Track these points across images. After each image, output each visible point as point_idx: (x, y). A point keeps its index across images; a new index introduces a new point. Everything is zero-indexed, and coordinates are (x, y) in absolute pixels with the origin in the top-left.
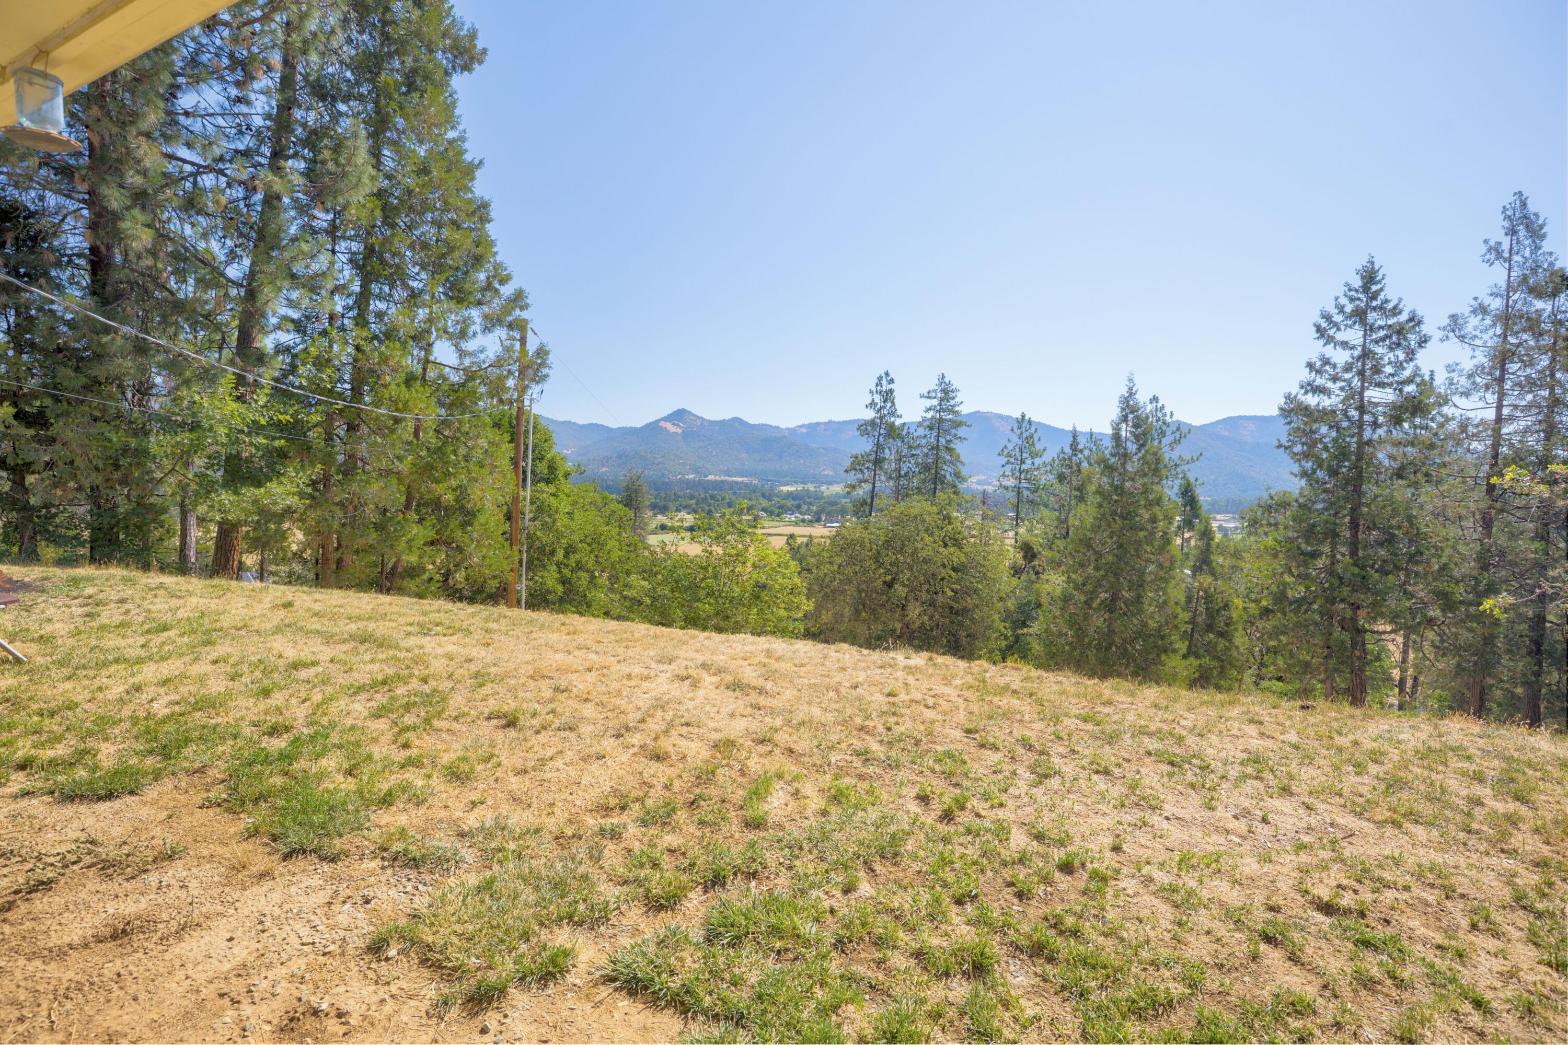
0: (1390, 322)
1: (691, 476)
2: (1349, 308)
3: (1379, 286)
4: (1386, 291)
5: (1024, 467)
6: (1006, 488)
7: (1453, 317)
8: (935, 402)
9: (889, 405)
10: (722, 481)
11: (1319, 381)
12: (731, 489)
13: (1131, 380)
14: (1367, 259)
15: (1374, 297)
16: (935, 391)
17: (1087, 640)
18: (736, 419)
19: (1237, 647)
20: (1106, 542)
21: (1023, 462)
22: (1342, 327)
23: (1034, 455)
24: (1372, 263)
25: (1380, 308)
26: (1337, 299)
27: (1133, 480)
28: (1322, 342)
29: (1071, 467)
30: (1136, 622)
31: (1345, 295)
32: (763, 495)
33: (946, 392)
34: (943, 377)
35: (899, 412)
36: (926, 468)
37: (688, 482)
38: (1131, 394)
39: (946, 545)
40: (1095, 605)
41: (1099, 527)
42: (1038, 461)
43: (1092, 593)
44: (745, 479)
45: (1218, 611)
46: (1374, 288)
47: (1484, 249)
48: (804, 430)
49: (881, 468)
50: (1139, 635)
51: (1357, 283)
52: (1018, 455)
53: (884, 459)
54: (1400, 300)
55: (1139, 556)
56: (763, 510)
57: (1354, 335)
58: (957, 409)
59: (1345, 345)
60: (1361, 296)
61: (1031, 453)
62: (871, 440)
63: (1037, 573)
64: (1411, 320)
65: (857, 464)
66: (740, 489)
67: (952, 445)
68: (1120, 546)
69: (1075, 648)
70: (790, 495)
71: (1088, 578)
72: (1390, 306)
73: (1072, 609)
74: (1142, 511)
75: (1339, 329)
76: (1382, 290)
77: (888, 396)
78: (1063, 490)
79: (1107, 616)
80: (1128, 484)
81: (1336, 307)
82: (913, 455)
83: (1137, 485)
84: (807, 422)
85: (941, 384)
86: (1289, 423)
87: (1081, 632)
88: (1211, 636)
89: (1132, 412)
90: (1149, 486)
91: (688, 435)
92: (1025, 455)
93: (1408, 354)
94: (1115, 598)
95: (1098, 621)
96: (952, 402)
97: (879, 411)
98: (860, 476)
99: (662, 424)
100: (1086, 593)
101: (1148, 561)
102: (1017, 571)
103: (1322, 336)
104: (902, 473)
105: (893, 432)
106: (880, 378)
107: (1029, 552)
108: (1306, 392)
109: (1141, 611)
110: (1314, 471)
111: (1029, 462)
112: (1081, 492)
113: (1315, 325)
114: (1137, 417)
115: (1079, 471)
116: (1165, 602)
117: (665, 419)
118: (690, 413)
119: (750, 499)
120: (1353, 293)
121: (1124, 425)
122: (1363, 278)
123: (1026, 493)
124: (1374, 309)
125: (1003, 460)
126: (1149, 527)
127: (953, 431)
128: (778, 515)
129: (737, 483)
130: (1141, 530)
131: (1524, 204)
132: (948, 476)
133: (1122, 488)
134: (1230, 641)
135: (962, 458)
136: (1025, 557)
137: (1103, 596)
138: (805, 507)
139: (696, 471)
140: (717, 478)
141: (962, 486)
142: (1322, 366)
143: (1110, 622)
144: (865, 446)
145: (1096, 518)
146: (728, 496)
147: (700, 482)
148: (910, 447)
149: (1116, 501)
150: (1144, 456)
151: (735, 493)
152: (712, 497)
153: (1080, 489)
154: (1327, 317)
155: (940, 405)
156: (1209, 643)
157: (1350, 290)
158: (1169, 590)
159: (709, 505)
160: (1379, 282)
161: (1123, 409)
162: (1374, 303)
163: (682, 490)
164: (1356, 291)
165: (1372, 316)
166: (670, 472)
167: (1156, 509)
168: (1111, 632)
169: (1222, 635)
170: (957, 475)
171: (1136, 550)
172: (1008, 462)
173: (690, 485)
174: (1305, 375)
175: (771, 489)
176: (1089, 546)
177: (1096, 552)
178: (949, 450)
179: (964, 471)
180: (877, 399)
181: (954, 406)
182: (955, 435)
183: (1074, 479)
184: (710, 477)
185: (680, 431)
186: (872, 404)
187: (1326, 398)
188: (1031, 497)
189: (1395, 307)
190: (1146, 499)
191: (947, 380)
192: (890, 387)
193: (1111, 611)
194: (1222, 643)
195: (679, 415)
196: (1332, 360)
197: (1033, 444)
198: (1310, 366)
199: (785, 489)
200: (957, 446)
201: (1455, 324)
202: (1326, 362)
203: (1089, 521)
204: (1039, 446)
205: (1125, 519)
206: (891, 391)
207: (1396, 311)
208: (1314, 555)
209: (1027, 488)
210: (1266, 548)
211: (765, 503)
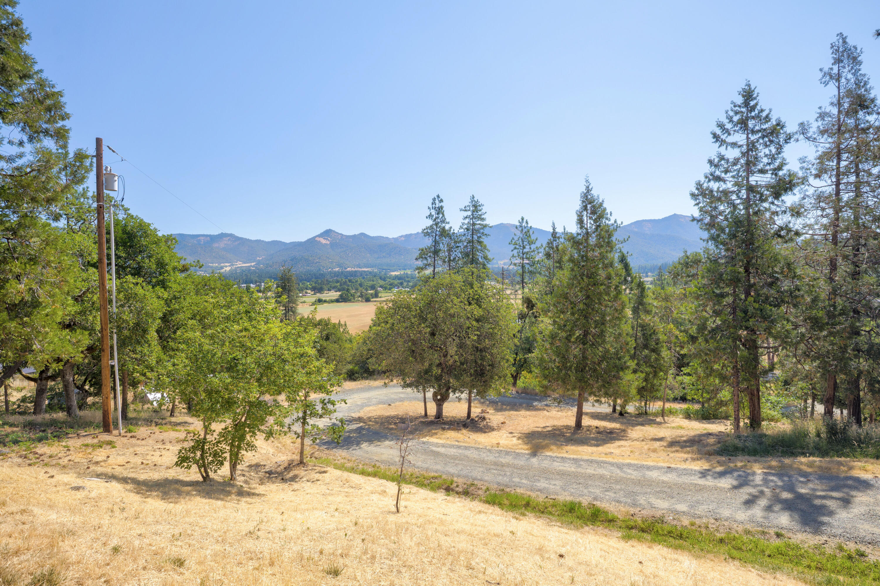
0: (764, 127)
1: (337, 269)
2: (736, 118)
3: (755, 101)
4: (759, 104)
5: (525, 250)
6: (515, 264)
7: (802, 124)
8: (469, 213)
9: (441, 216)
10: (356, 271)
11: (718, 173)
12: (361, 275)
13: (587, 181)
14: (745, 83)
15: (753, 108)
16: (469, 206)
17: (568, 365)
18: (362, 234)
19: (663, 358)
20: (578, 295)
21: (524, 248)
22: (732, 132)
23: (531, 243)
24: (749, 85)
25: (758, 117)
26: (727, 112)
27: (593, 250)
28: (718, 144)
29: (553, 248)
30: (601, 349)
31: (732, 110)
32: (381, 278)
33: (476, 207)
34: (473, 197)
35: (447, 220)
36: (467, 255)
37: (335, 273)
38: (588, 190)
39: (470, 304)
40: (573, 340)
41: (573, 285)
42: (533, 247)
43: (570, 331)
44: (369, 269)
45: (650, 335)
46: (752, 103)
47: (821, 75)
48: (403, 239)
49: (438, 256)
50: (604, 358)
51: (740, 100)
52: (521, 243)
53: (440, 250)
54: (770, 110)
55: (600, 304)
56: (381, 287)
57: (740, 138)
58: (483, 217)
59: (734, 145)
60: (744, 110)
61: (529, 241)
62: (431, 239)
63: (536, 317)
64: (778, 125)
65: (423, 254)
66: (366, 275)
67: (481, 240)
68: (588, 297)
69: (561, 370)
70: (396, 277)
71: (567, 321)
72: (764, 114)
73: (558, 343)
74: (600, 272)
75: (729, 134)
76: (757, 104)
77: (440, 210)
78: (549, 263)
79: (581, 346)
80: (590, 254)
81: (727, 118)
82: (458, 247)
83: (596, 254)
84: (404, 234)
85: (472, 201)
86: (697, 204)
87: (564, 358)
88: (647, 351)
89: (590, 203)
90: (605, 254)
91: (333, 245)
92: (525, 243)
93: (777, 149)
94: (586, 334)
95: (576, 350)
96: (480, 213)
97: (435, 220)
98: (425, 262)
99: (317, 239)
100: (566, 332)
101: (606, 306)
102: (522, 316)
103: (717, 140)
104: (452, 258)
105: (444, 233)
106: (434, 199)
107: (529, 303)
108: (709, 181)
109: (604, 341)
110: (718, 236)
111: (528, 247)
112: (560, 263)
113: (712, 133)
114: (594, 206)
115: (558, 250)
116: (620, 334)
117: (319, 236)
118: (334, 231)
119: (373, 281)
120: (737, 108)
121: (585, 213)
122: (743, 96)
123: (527, 267)
124: (753, 118)
125: (512, 247)
126: (606, 282)
127: (482, 231)
128: (390, 289)
129: (365, 272)
130: (601, 285)
131: (845, 42)
132: (480, 259)
133: (586, 256)
134: (659, 355)
135: (488, 247)
136: (527, 307)
137: (577, 333)
138: (405, 284)
139: (339, 266)
140: (353, 269)
141: (489, 266)
142: (719, 161)
143: (584, 351)
144: (428, 242)
145: (570, 279)
146: (359, 280)
147: (342, 272)
148: (456, 242)
149: (583, 266)
150: (600, 233)
151: (364, 278)
152: (350, 281)
153: (560, 261)
154: (721, 126)
155: (473, 215)
156: (646, 356)
157: (735, 106)
158: (622, 326)
159: (348, 286)
160: (755, 98)
161: (583, 202)
162: (753, 114)
163: (332, 277)
164: (740, 106)
165: (751, 123)
166: (324, 267)
167: (610, 270)
168: (585, 358)
169: (653, 350)
170: (485, 258)
171: (599, 299)
172: (515, 248)
173: (337, 274)
174: (708, 169)
175: (385, 274)
176: (566, 298)
177: (571, 303)
178: (480, 242)
179: (490, 256)
180: (433, 212)
181: (481, 215)
182: (483, 233)
183: (555, 256)
184: (348, 269)
185: (328, 242)
186: (430, 216)
187: (722, 183)
188: (530, 269)
189: (767, 116)
190: (603, 263)
191: (476, 199)
192: (440, 204)
193: (584, 344)
194: (654, 356)
195: (327, 233)
196: (725, 157)
197: (530, 236)
198: (711, 162)
199: (393, 274)
200: (484, 239)
201: (803, 128)
202: (722, 158)
203: (565, 281)
204: (533, 237)
205: (590, 278)
206: (442, 207)
207: (767, 119)
208: (722, 296)
209: (528, 264)
210: (690, 293)
211: (382, 282)
